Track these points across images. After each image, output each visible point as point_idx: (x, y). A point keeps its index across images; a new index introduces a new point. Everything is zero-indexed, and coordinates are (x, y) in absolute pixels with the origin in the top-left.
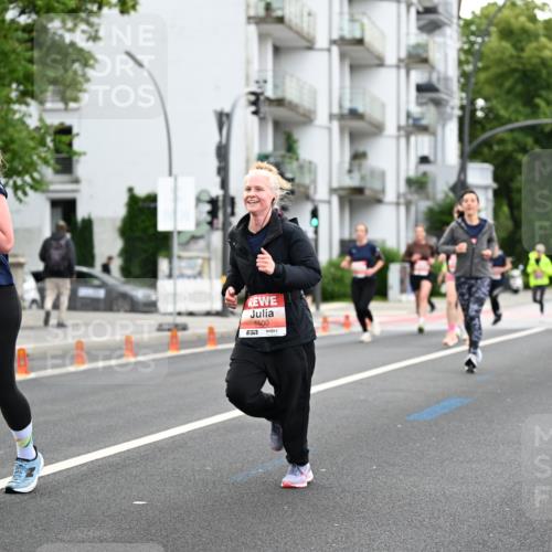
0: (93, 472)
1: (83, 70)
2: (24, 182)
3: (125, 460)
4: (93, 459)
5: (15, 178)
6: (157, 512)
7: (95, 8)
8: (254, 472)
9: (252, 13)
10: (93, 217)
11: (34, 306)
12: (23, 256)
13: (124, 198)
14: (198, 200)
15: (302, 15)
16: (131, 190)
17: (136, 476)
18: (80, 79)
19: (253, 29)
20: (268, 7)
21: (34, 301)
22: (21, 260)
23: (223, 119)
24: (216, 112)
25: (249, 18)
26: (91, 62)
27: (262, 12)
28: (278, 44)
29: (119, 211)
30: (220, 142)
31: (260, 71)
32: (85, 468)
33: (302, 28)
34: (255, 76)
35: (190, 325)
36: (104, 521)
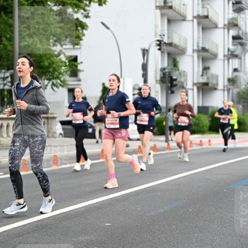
0: (87, 211)
1: (82, 31)
2: (57, 82)
3: (101, 205)
4: (87, 204)
5: (53, 80)
6: (116, 229)
7: (88, 3)
8: (159, 211)
9: (158, 4)
10: (87, 96)
11: (61, 136)
12: (55, 114)
13: (101, 88)
14: (134, 89)
15: (180, 5)
16: (103, 84)
17: (106, 212)
18: (81, 35)
19: (158, 11)
20: (165, 2)
21: (61, 134)
22: (55, 116)
23: (145, 52)
24: (141, 49)
25: (157, 7)
26: (85, 27)
27: (162, 4)
28: (170, 18)
29: (99, 93)
30: (144, 62)
31: (161, 30)
32: (84, 209)
33: (181, 11)
34: (159, 33)
35: (130, 145)
36: (92, 232)
